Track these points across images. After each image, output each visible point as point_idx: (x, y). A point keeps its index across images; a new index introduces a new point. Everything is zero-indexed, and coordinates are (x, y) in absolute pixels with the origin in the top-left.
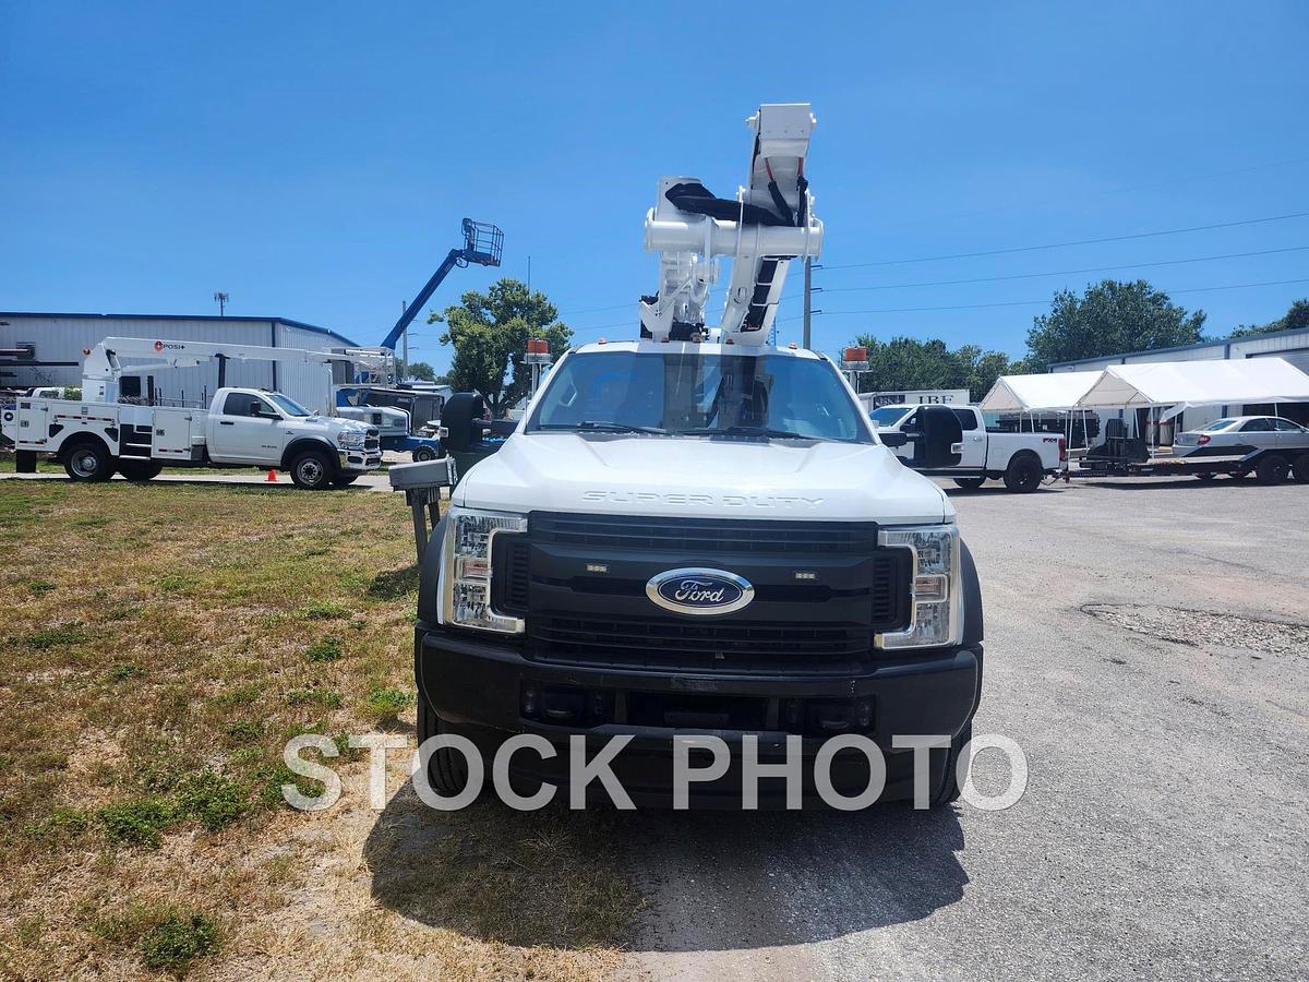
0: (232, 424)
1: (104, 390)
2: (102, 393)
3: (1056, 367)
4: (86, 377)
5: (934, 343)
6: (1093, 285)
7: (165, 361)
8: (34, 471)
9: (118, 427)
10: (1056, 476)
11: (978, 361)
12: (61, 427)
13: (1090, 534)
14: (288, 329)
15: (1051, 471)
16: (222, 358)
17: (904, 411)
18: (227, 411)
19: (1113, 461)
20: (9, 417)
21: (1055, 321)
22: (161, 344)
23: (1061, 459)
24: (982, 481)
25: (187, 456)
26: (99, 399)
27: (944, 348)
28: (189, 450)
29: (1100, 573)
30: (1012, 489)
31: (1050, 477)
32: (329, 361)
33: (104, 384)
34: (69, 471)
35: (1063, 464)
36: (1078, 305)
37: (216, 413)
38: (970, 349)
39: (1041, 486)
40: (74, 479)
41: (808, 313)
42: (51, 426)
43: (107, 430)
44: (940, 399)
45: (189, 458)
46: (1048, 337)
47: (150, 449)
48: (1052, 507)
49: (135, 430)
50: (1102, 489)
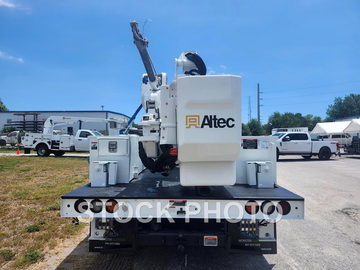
0: (81, 140)
1: (49, 131)
2: (48, 132)
3: (336, 120)
4: (45, 127)
5: (298, 114)
6: (347, 95)
7: (65, 123)
8: (30, 153)
9: (51, 141)
10: (336, 155)
11: (312, 119)
12: (36, 141)
13: (347, 176)
14: (111, 114)
15: (334, 153)
16: (80, 122)
17: (283, 134)
18: (80, 136)
19: (355, 150)
20: (23, 138)
21: (335, 107)
22: (64, 118)
23: (337, 149)
24: (311, 156)
25: (69, 149)
26: (48, 133)
27: (301, 115)
28: (69, 147)
29: (351, 193)
30: (321, 159)
31: (334, 155)
32: (109, 122)
33: (49, 129)
34: (38, 153)
35: (338, 151)
36: (343, 102)
37: (77, 137)
38: (310, 115)
39: (331, 158)
40: (39, 155)
41: (259, 106)
42: (34, 141)
43: (48, 142)
44: (299, 130)
45: (69, 150)
46: (333, 111)
47: (59, 147)
48: (335, 166)
49: (56, 142)
50: (352, 159)
